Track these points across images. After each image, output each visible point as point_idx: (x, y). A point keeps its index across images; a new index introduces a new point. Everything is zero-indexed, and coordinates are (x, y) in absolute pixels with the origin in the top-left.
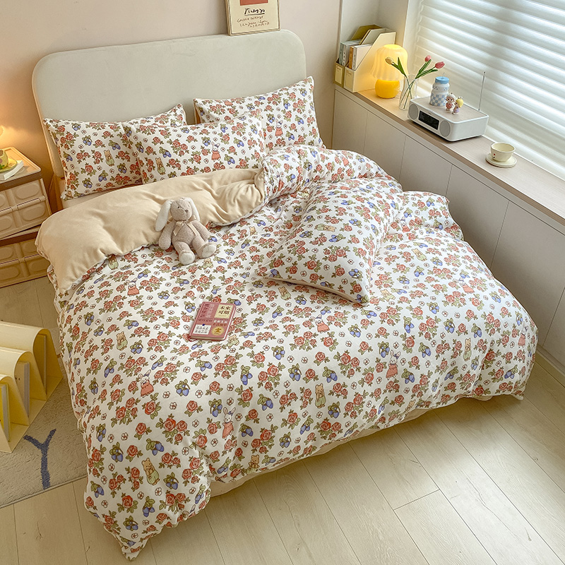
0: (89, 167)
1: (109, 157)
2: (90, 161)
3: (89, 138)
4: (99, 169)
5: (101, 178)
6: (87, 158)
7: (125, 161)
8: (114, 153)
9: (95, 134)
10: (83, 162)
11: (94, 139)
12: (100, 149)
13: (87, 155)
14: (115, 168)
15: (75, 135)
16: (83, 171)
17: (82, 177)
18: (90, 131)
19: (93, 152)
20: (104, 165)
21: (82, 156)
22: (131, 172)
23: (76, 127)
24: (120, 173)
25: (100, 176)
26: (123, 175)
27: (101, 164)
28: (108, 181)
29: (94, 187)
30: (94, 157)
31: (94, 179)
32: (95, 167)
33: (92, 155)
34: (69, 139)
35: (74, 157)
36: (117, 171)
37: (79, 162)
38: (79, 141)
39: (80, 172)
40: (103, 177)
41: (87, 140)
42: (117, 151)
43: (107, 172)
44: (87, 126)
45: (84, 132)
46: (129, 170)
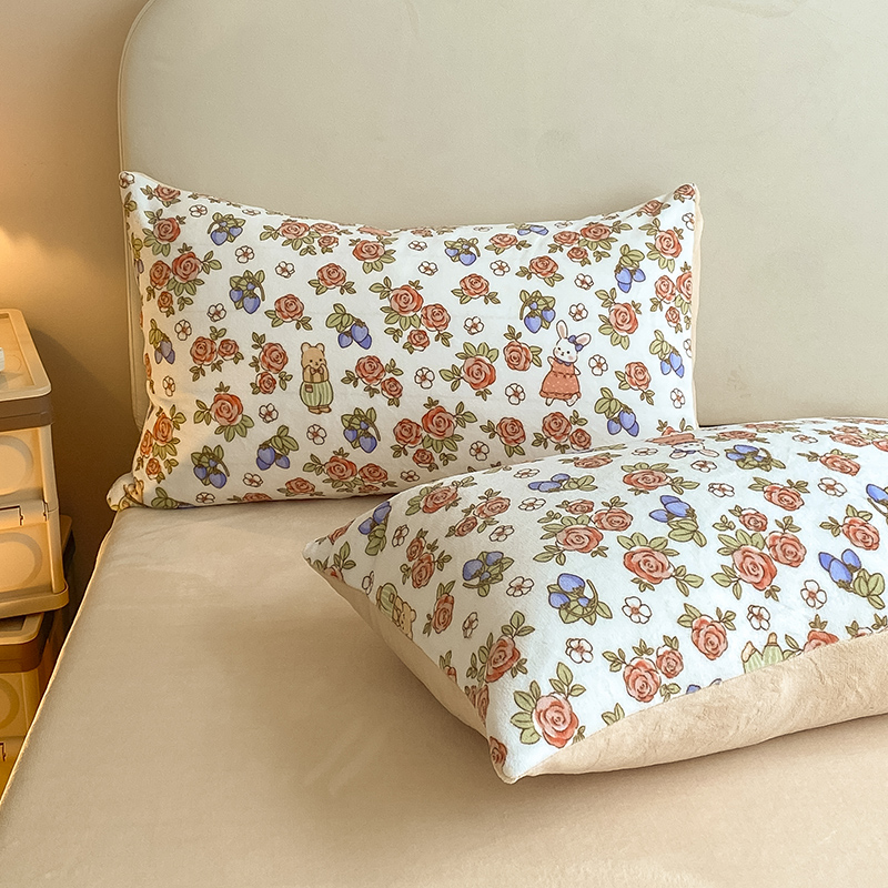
0: (226, 401)
1: (316, 371)
2: (239, 377)
3: (254, 280)
4: (268, 415)
5: (267, 455)
6: (228, 364)
7: (380, 401)
8: (342, 359)
9: (285, 271)
10: (211, 379)
11: (274, 289)
12: (288, 337)
13: (231, 350)
14: (332, 423)
15: (210, 263)
16: (203, 414)
17: (194, 437)
18: (271, 254)
19: (258, 340)
20: (289, 404)
21: (212, 350)
22: (398, 451)
23: (226, 229)
24: (347, 447)
25: (264, 446)
26: (359, 457)
27: (276, 398)
28: (295, 472)
29: (236, 486)
30: (255, 364)
31: (240, 455)
32: (252, 404)
33: (249, 351)
34: (182, 273)
35: (183, 349)
36: (336, 439)
37: (197, 373)
38: (215, 288)
39: (190, 418)
40: (276, 451)
41: (246, 291)
42: (355, 353)
43: (298, 433)
44: (269, 233)
45: (246, 253)
46: (388, 439)
